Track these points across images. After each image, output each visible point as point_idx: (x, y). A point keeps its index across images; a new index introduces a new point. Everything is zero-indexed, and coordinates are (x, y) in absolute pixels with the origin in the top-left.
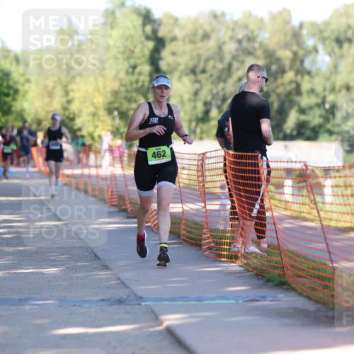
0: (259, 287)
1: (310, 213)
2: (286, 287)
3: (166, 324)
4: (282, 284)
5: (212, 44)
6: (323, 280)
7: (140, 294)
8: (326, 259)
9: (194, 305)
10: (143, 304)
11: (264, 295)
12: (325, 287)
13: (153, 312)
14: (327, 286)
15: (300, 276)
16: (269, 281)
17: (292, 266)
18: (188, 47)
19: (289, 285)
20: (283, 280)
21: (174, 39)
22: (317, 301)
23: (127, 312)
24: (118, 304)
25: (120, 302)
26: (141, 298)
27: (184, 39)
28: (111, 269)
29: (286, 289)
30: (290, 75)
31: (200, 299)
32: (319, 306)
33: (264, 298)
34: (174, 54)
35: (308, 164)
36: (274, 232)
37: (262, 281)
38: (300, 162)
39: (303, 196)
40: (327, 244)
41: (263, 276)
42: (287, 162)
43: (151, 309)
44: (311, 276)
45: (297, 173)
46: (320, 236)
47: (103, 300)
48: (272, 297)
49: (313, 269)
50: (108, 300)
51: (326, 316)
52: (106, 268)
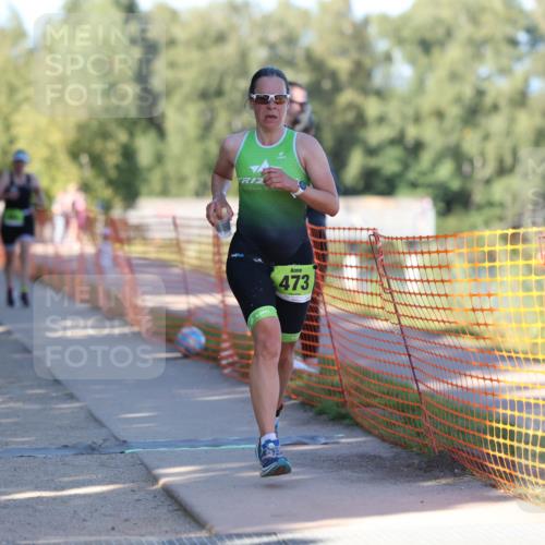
0: (306, 423)
1: (383, 308)
2: (347, 421)
3: (162, 481)
4: (342, 418)
5: (230, 50)
6: (403, 411)
7: (123, 436)
8: (407, 378)
9: (206, 452)
10: (127, 451)
11: (314, 434)
12: (408, 421)
13: (142, 464)
14: (410, 418)
15: (368, 405)
16: (321, 413)
17: (357, 389)
18: (195, 55)
19: (352, 419)
20: (343, 411)
21: (172, 43)
22: (395, 444)
23: (103, 465)
24: (88, 454)
25: (92, 449)
26: (125, 442)
27: (188, 43)
28: (78, 400)
29: (348, 426)
30: (347, 96)
31: (216, 443)
32: (399, 450)
33: (313, 439)
34: (172, 65)
35: (380, 233)
36: (329, 338)
37: (311, 414)
38: (368, 229)
39: (371, 281)
40: (409, 356)
41: (312, 406)
42: (349, 229)
43: (140, 460)
44: (386, 405)
45: (364, 246)
46: (399, 343)
47: (66, 446)
48: (327, 438)
49: (388, 394)
50: (74, 447)
51: (408, 466)
52: (71, 397)
